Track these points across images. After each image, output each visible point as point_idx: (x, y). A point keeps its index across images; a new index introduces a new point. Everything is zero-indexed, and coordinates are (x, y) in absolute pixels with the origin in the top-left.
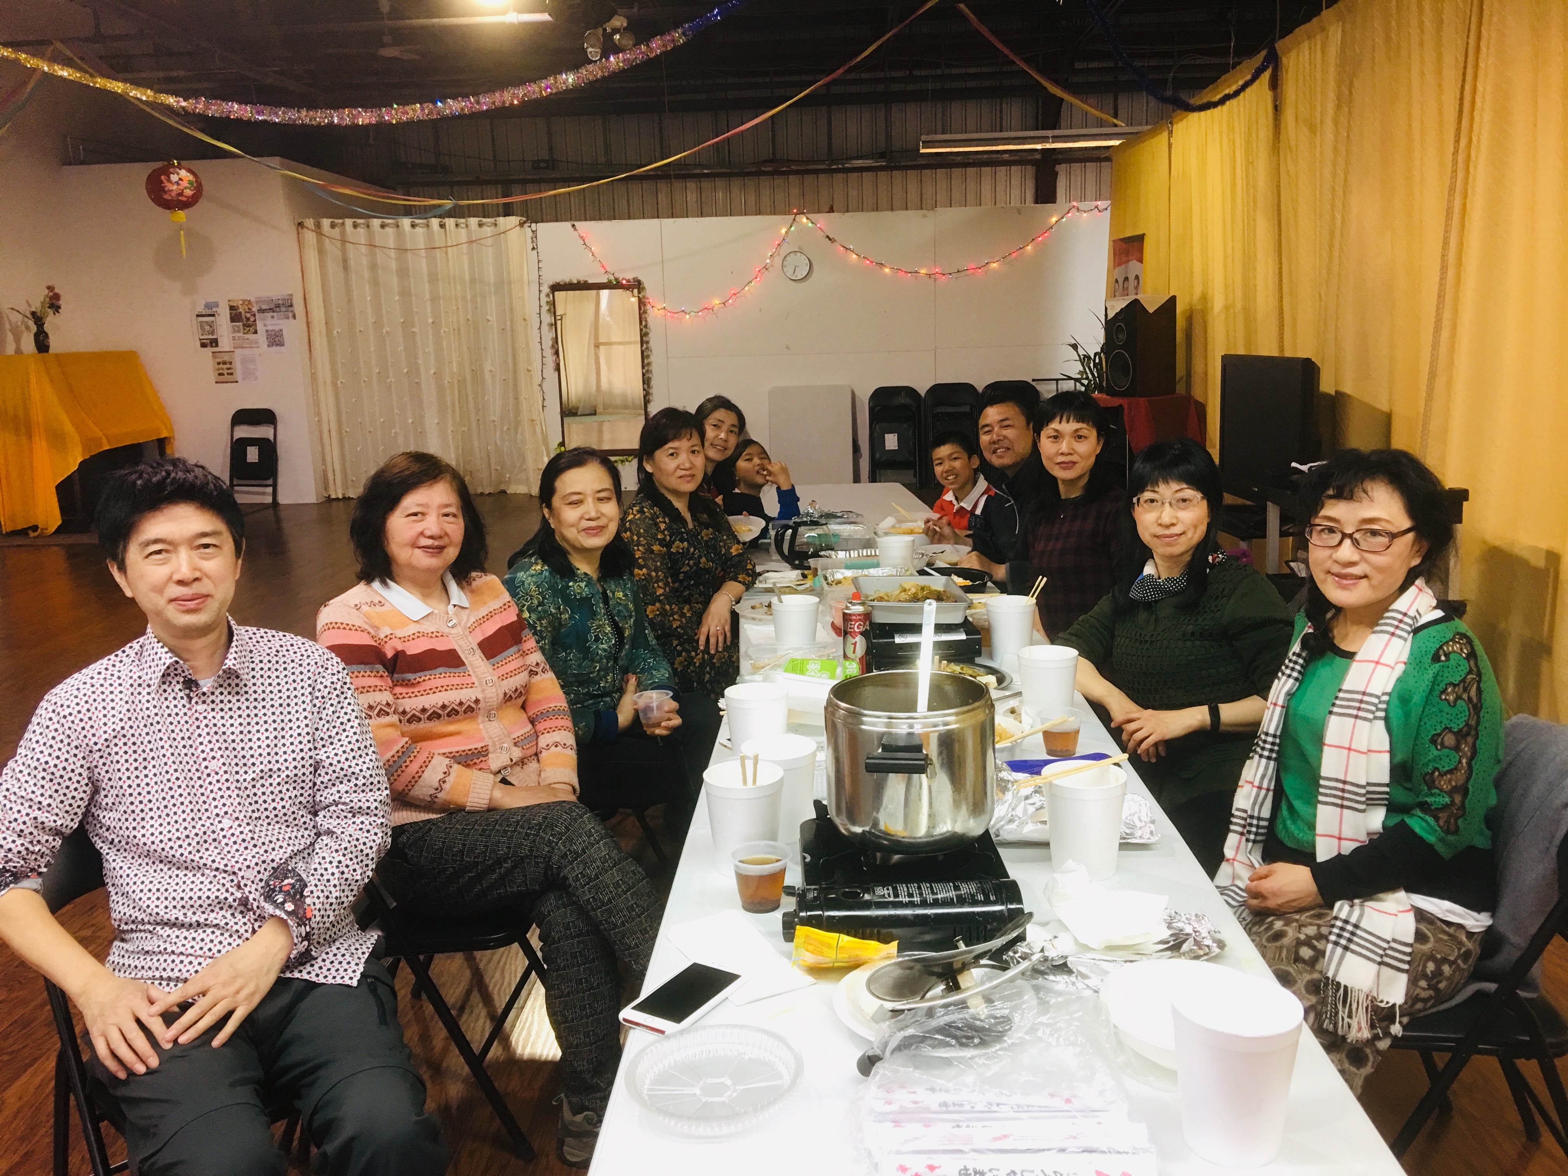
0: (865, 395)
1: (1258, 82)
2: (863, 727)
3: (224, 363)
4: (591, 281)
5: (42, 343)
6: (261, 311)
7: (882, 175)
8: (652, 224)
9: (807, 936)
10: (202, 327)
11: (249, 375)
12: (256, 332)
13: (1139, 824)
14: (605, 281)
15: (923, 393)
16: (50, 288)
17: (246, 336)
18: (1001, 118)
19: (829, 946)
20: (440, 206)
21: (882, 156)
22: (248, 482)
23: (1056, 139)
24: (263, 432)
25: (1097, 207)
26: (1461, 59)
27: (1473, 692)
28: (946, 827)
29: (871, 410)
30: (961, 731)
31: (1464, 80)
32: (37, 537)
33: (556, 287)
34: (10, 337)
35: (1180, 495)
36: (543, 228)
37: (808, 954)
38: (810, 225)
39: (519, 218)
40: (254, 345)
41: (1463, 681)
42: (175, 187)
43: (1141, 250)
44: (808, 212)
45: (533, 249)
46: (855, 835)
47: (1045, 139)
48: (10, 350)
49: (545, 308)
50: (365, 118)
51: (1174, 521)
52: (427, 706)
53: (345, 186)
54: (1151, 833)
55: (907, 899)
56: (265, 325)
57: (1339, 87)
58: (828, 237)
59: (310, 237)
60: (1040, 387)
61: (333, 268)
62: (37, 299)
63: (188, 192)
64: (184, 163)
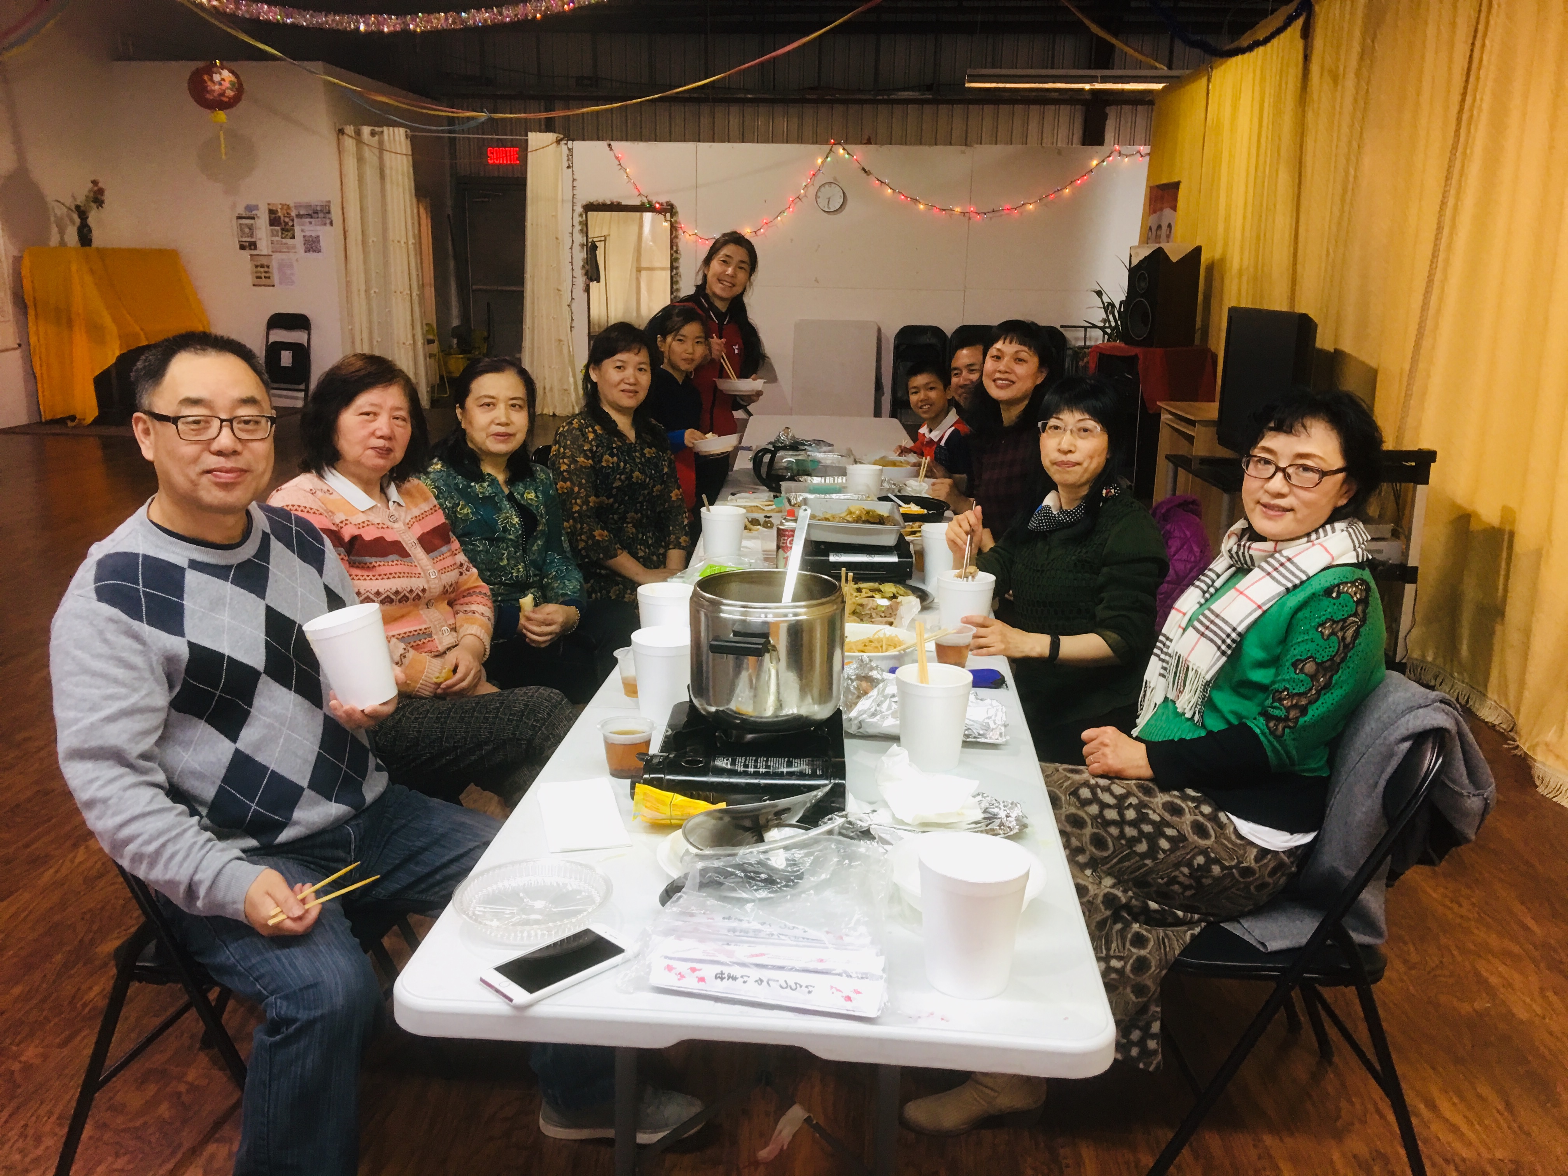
0: (891, 332)
1: (1289, 29)
2: (722, 615)
3: (262, 266)
4: (624, 202)
5: (85, 237)
6: (299, 216)
7: (928, 109)
8: (687, 148)
9: (645, 794)
10: (242, 230)
11: (287, 280)
12: (293, 237)
13: (992, 726)
14: (638, 204)
15: (949, 334)
16: (95, 183)
17: (284, 241)
18: (1053, 57)
19: (663, 803)
20: (473, 118)
21: (929, 88)
22: (283, 386)
23: (1105, 80)
24: (297, 336)
25: (1139, 152)
26: (1474, 15)
27: (1350, 633)
28: (792, 709)
29: (896, 347)
30: (810, 624)
31: (1475, 37)
32: (74, 427)
33: (590, 207)
34: (55, 230)
35: (1082, 425)
36: (579, 146)
37: (646, 810)
38: (847, 156)
39: (556, 135)
40: (290, 249)
41: (1344, 620)
42: (217, 87)
43: (1175, 199)
44: (846, 143)
45: (569, 167)
46: (709, 713)
47: (1092, 79)
48: (54, 240)
49: (578, 227)
50: (390, 25)
51: (1072, 449)
52: (381, 590)
53: (382, 93)
54: (1001, 734)
55: (742, 769)
56: (303, 231)
57: (1364, 39)
58: (864, 169)
59: (349, 143)
60: (1068, 334)
61: (371, 174)
62: (82, 192)
63: (230, 93)
64: (225, 63)
